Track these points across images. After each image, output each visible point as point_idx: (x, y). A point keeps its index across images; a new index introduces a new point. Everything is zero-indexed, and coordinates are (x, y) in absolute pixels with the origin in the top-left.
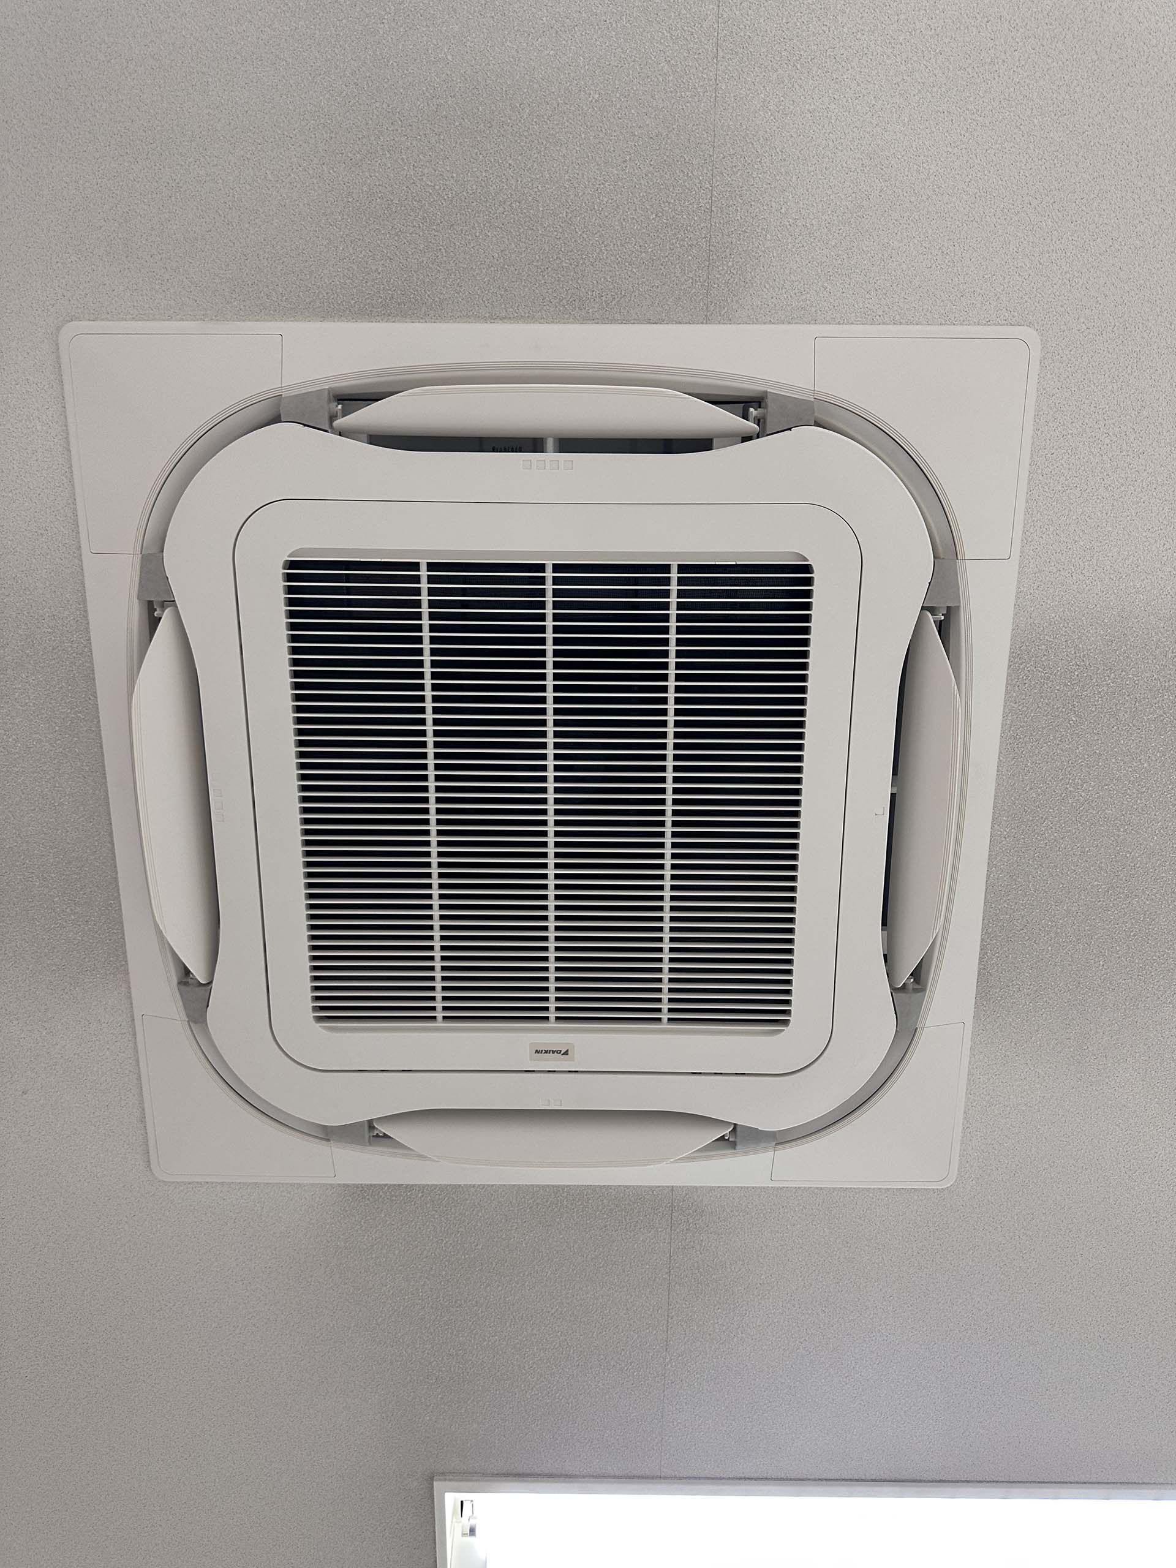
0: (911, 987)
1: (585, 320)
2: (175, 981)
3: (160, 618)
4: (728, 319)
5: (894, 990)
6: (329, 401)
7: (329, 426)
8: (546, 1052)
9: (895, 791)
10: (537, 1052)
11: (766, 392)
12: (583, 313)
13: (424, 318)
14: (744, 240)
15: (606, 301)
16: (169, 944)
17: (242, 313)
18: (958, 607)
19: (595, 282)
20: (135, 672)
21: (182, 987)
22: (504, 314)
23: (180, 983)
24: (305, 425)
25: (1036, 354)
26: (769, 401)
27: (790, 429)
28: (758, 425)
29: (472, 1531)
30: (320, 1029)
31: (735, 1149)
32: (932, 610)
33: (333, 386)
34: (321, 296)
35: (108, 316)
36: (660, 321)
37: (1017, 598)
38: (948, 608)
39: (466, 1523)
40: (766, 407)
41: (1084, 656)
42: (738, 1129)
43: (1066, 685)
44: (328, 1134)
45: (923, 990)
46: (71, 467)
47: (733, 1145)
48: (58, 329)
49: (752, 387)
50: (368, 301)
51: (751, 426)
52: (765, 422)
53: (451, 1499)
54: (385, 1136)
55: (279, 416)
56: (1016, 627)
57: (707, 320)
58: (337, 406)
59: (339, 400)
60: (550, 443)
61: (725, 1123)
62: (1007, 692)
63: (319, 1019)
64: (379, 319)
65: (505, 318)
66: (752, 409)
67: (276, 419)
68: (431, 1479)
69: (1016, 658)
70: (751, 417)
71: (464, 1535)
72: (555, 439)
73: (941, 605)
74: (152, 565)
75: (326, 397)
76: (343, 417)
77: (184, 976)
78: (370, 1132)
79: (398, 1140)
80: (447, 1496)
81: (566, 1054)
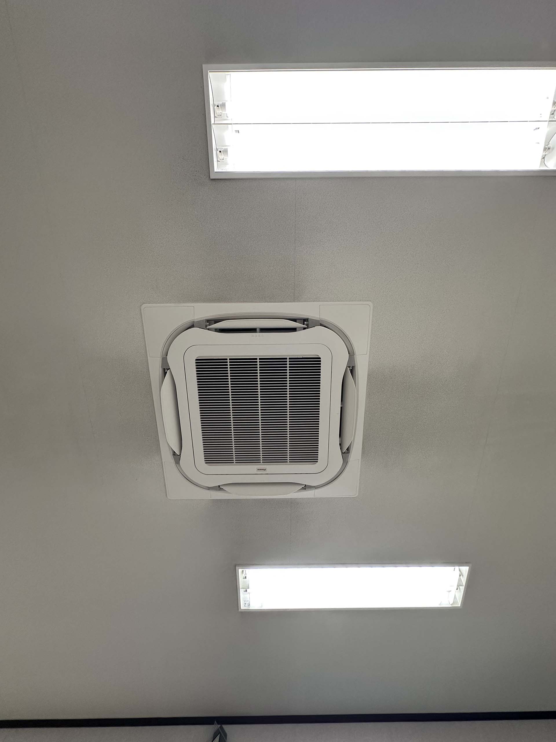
0: (346, 452)
2: (172, 454)
3: (167, 372)
4: (299, 301)
5: (342, 453)
7: (206, 328)
8: (260, 470)
9: (342, 406)
10: (258, 470)
11: (308, 318)
13: (227, 302)
14: (302, 283)
15: (270, 298)
16: (171, 447)
17: (184, 301)
18: (355, 366)
19: (268, 293)
20: (161, 385)
21: (174, 456)
22: (246, 301)
23: (173, 455)
24: (200, 328)
25: (372, 308)
26: (309, 320)
27: (314, 327)
28: (307, 326)
29: (246, 577)
30: (207, 466)
32: (349, 367)
33: (207, 318)
34: (203, 297)
35: (153, 303)
36: (284, 301)
37: (369, 363)
38: (353, 366)
39: (244, 575)
40: (308, 322)
41: (385, 375)
42: (306, 486)
44: (209, 488)
45: (349, 453)
46: (145, 338)
47: (305, 489)
48: (141, 306)
49: (305, 317)
50: (215, 298)
51: (305, 326)
52: (308, 325)
53: (240, 570)
54: (222, 489)
55: (194, 325)
56: (369, 369)
57: (294, 301)
58: (207, 323)
60: (258, 330)
61: (304, 485)
62: (367, 384)
63: (206, 463)
64: (217, 302)
65: (247, 301)
66: (305, 322)
67: (192, 326)
68: (235, 566)
69: (369, 379)
70: (305, 324)
71: (244, 578)
72: (259, 328)
73: (351, 366)
74: (164, 360)
75: (205, 321)
76: (209, 326)
77: (174, 453)
78: (219, 488)
79: (226, 490)
80: (239, 570)
81: (265, 470)
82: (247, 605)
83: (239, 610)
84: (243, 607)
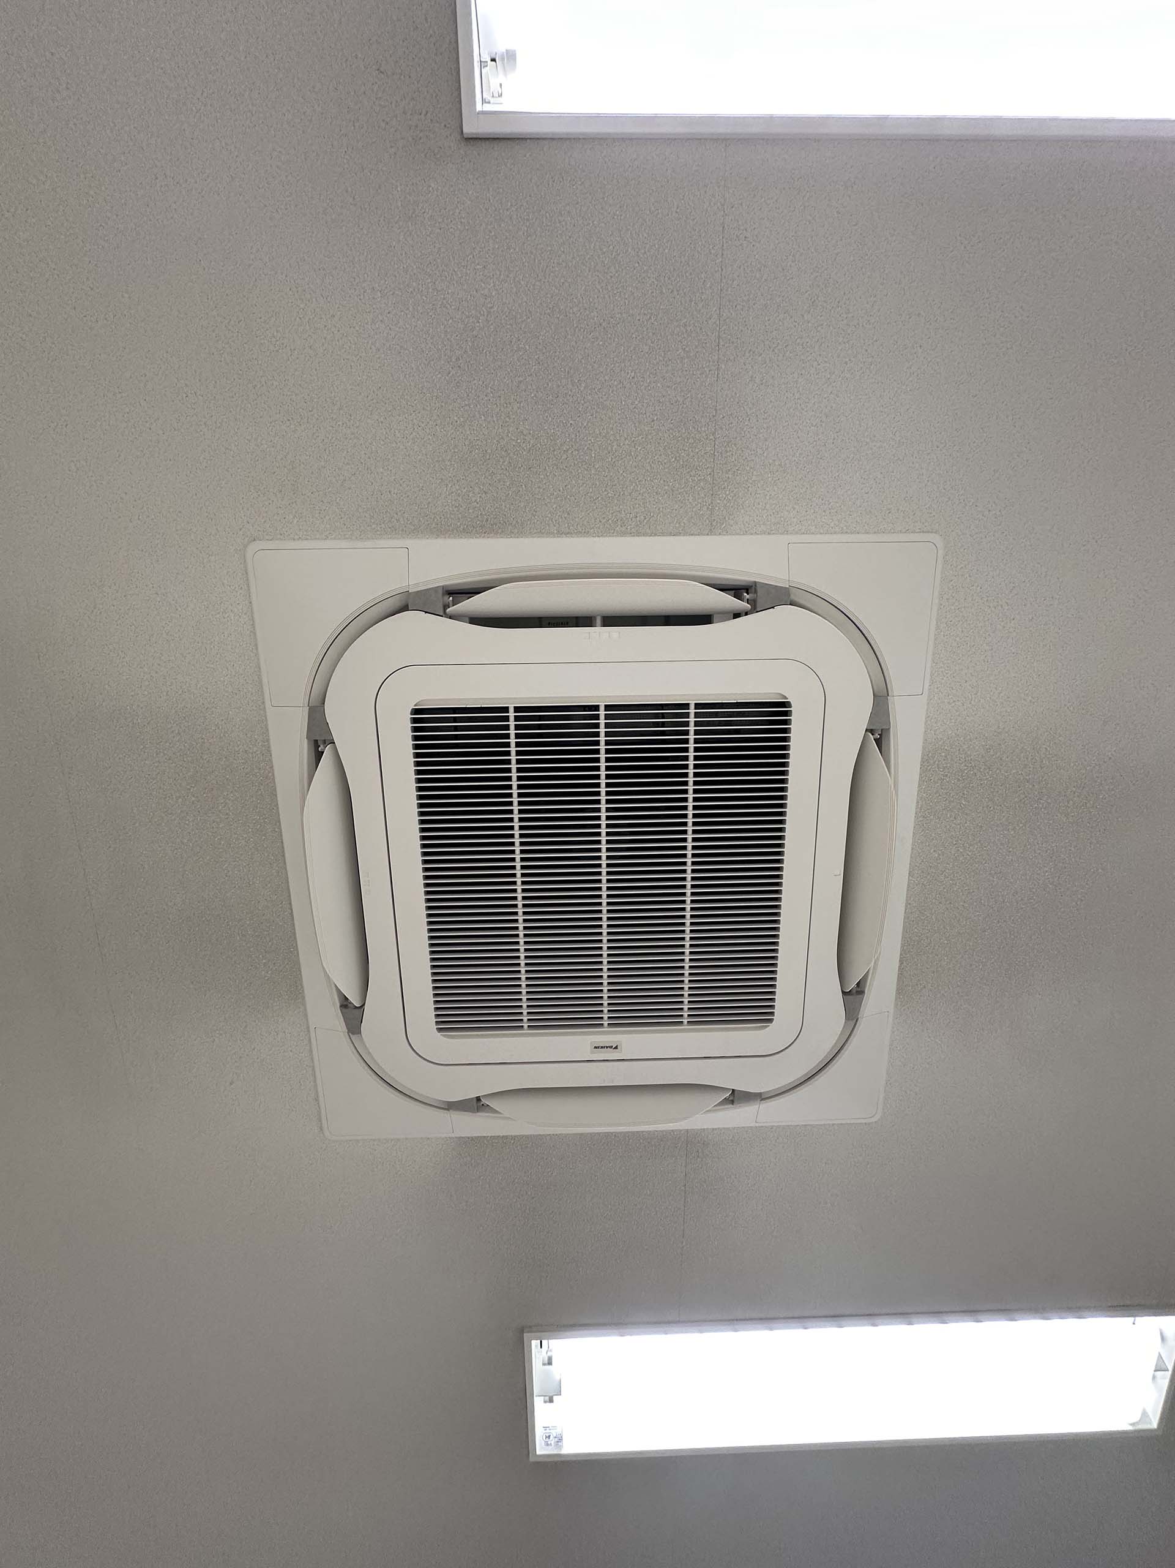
0: (855, 992)
1: (623, 534)
2: (338, 1005)
3: (323, 752)
4: (726, 532)
5: (845, 994)
6: (443, 595)
7: (443, 612)
8: (602, 1047)
10: (595, 1047)
11: (755, 582)
12: (623, 529)
13: (511, 534)
14: (737, 476)
15: (639, 521)
16: (333, 983)
17: (378, 533)
18: (889, 728)
19: (632, 507)
21: (345, 1010)
22: (567, 531)
23: (341, 1006)
24: (426, 612)
25: (941, 552)
26: (758, 587)
27: (773, 607)
28: (750, 605)
29: (550, 1363)
30: (443, 1037)
31: (733, 1104)
32: (872, 731)
33: (445, 585)
34: (436, 520)
35: (282, 537)
36: (678, 534)
38: (884, 729)
39: (545, 1358)
40: (756, 592)
41: (971, 760)
42: (736, 1092)
43: (959, 780)
44: (450, 1106)
45: (864, 993)
46: (256, 645)
47: (732, 1102)
48: (246, 546)
49: (745, 579)
50: (470, 523)
51: (743, 605)
52: (755, 603)
53: (535, 1343)
54: (488, 1106)
55: (408, 605)
56: (925, 740)
57: (711, 532)
58: (449, 598)
59: (449, 594)
60: (599, 621)
61: (728, 1089)
63: (440, 1030)
64: (478, 536)
66: (746, 594)
67: (405, 608)
68: (522, 1331)
69: (926, 761)
70: (745, 599)
71: (544, 1364)
72: (604, 616)
73: (878, 728)
74: (317, 714)
75: (440, 592)
76: (453, 606)
77: (345, 1003)
78: (477, 1104)
79: (497, 1109)
80: (532, 1341)
81: (616, 1048)
82: (552, 1441)
83: (532, 1459)
84: (541, 1449)
